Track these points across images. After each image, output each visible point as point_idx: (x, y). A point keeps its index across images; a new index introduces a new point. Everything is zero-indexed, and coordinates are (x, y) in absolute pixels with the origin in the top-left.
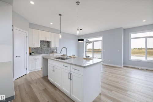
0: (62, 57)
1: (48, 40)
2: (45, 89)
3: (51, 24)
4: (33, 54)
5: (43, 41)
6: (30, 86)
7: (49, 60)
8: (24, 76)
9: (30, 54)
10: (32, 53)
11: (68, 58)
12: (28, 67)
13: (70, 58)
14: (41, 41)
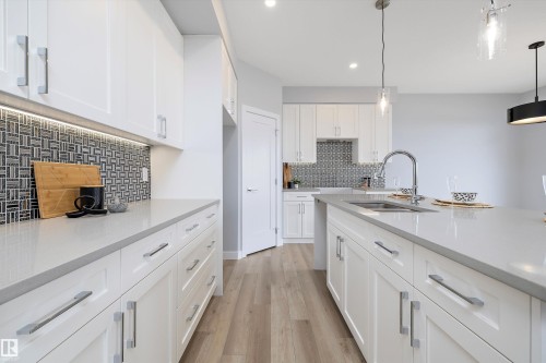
0: (397, 201)
1: (344, 135)
2: (307, 322)
3: (353, 66)
4: (297, 186)
5: (330, 142)
6: (268, 288)
7: (329, 207)
8: (269, 251)
9: (289, 185)
10: (295, 183)
11: (421, 204)
12: (279, 226)
13: (434, 208)
14: (320, 143)
